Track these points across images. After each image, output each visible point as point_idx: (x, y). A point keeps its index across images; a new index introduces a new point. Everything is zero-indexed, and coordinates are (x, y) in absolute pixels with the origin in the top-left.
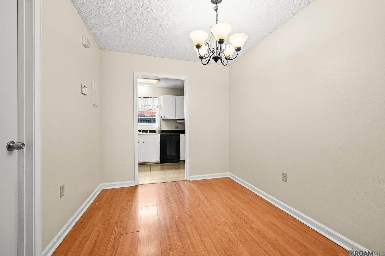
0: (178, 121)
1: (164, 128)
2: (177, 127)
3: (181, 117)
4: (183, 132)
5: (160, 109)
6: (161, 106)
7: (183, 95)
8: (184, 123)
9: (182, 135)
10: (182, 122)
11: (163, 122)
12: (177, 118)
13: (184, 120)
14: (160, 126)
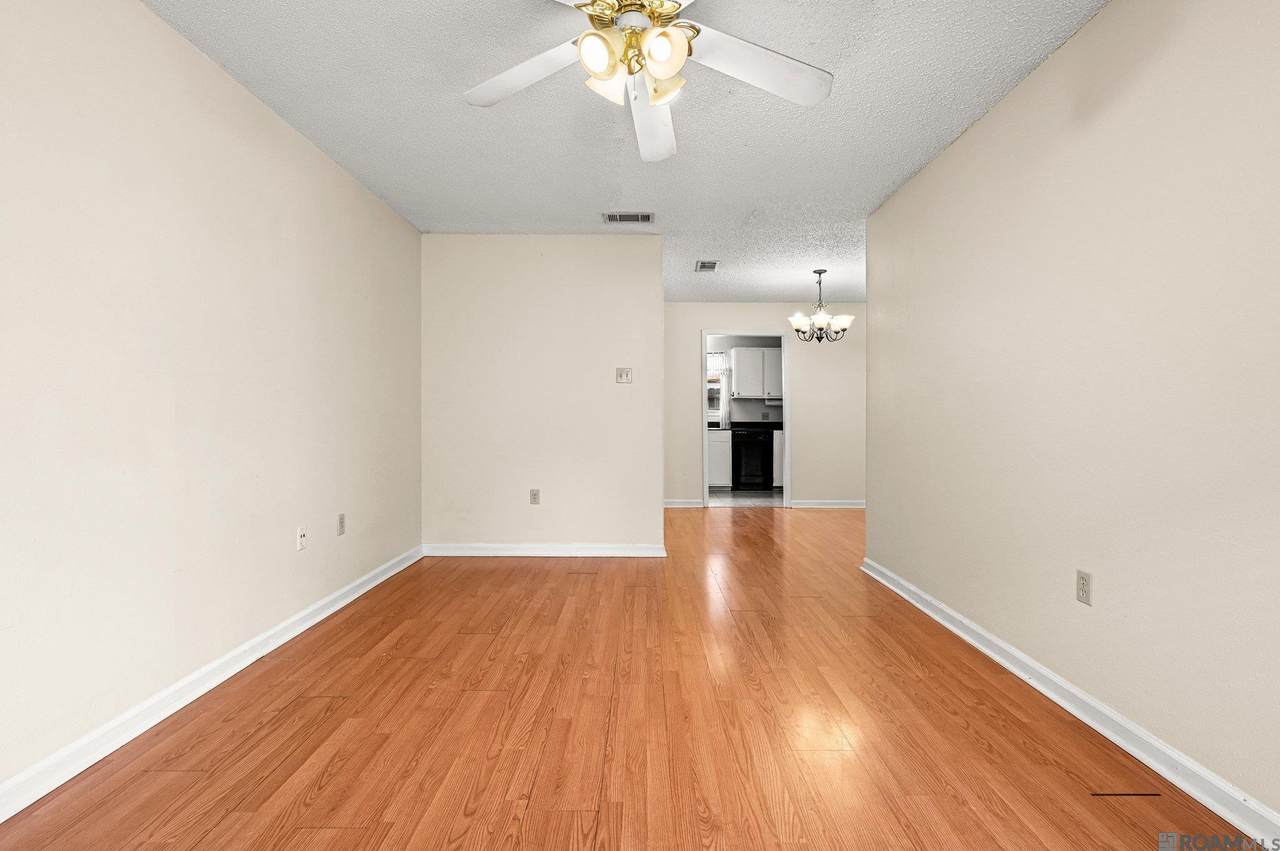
0: (767, 403)
1: (737, 418)
2: (765, 416)
3: (774, 395)
4: (779, 426)
5: (730, 377)
6: (731, 371)
7: (780, 346)
8: (782, 407)
9: (776, 433)
10: (777, 405)
11: (734, 406)
12: (766, 397)
13: (781, 400)
14: (730, 413)
